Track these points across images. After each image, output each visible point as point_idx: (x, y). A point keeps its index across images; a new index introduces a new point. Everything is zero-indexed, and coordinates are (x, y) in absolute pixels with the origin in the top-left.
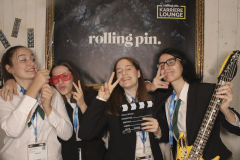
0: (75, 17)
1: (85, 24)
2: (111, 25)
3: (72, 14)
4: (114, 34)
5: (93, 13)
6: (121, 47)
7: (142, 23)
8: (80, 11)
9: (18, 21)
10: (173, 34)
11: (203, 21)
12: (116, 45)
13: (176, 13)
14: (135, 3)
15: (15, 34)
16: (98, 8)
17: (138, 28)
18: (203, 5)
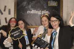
0: (23, 5)
1: (26, 7)
2: (34, 8)
3: (22, 5)
4: (35, 10)
5: (29, 4)
6: (37, 14)
7: (44, 7)
8: (25, 3)
9: (5, 7)
10: (53, 10)
11: (62, 6)
12: (36, 14)
13: (54, 4)
14: (42, 1)
15: (5, 10)
16: (30, 3)
17: (43, 9)
18: (62, 2)
